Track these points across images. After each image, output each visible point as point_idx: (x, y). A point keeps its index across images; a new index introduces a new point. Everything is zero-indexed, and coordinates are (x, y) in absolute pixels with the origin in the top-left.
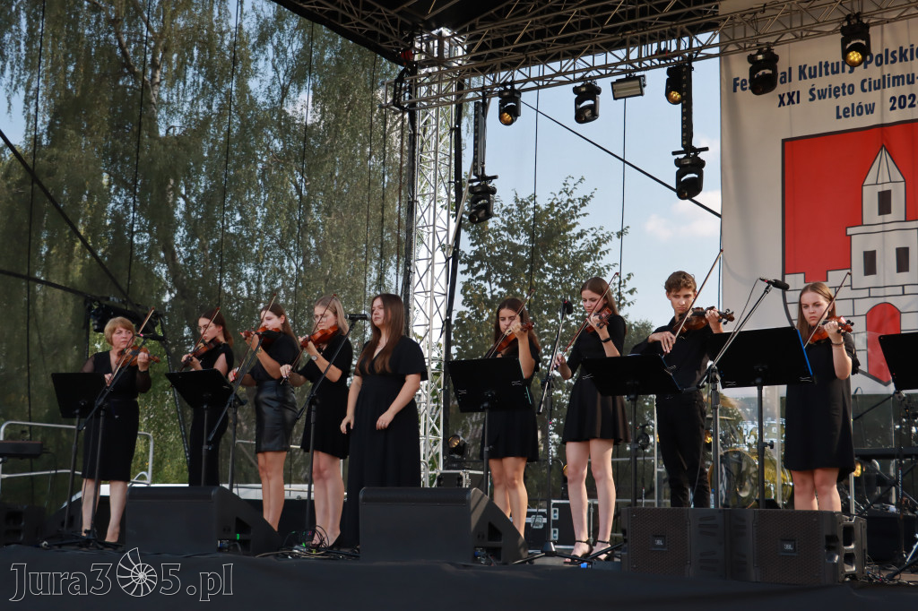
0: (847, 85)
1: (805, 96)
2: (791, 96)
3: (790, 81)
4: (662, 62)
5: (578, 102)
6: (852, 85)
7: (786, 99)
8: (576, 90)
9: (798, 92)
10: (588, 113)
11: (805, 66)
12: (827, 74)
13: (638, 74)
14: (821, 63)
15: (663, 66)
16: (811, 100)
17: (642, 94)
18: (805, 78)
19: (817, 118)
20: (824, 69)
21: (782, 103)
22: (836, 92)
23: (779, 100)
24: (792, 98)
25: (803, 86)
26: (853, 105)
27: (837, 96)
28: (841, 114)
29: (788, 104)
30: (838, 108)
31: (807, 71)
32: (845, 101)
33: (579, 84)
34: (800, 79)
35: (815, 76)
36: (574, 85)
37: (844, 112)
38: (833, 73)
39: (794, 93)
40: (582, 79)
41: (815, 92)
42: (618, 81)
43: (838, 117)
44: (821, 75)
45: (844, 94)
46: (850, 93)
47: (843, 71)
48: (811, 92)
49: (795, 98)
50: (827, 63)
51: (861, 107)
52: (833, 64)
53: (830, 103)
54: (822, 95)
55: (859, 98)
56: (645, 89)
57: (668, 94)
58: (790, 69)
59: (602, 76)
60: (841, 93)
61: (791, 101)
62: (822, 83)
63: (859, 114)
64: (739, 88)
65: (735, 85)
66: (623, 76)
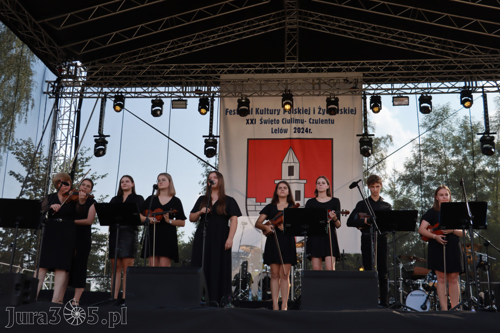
0: (276, 120)
1: (258, 122)
2: (252, 121)
3: (252, 114)
4: (198, 95)
5: (153, 107)
6: (278, 120)
7: (250, 122)
8: (153, 101)
9: (255, 119)
10: (159, 112)
11: (258, 109)
12: (268, 113)
13: (184, 99)
14: (265, 109)
15: (197, 97)
16: (260, 123)
17: (186, 108)
18: (258, 114)
19: (264, 132)
20: (266, 111)
21: (248, 123)
22: (271, 122)
23: (246, 122)
24: (253, 121)
25: (258, 117)
26: (279, 128)
27: (272, 124)
28: (273, 131)
29: (251, 124)
30: (272, 129)
31: (259, 111)
32: (275, 126)
33: (154, 99)
34: (256, 114)
35: (263, 114)
36: (152, 99)
37: (275, 131)
38: (271, 114)
39: (253, 119)
40: (156, 97)
41: (263, 121)
42: (174, 100)
43: (272, 133)
44: (265, 114)
45: (275, 123)
46: (278, 123)
47: (275, 114)
48: (261, 120)
49: (254, 122)
50: (268, 109)
51: (281, 129)
52: (270, 110)
53: (269, 126)
54: (266, 122)
55: (281, 126)
56: (187, 106)
57: (199, 110)
58: (252, 109)
59: (165, 97)
60: (274, 122)
61: (252, 122)
62: (266, 117)
63: (281, 133)
64: (228, 113)
65: (227, 112)
66: (177, 99)
